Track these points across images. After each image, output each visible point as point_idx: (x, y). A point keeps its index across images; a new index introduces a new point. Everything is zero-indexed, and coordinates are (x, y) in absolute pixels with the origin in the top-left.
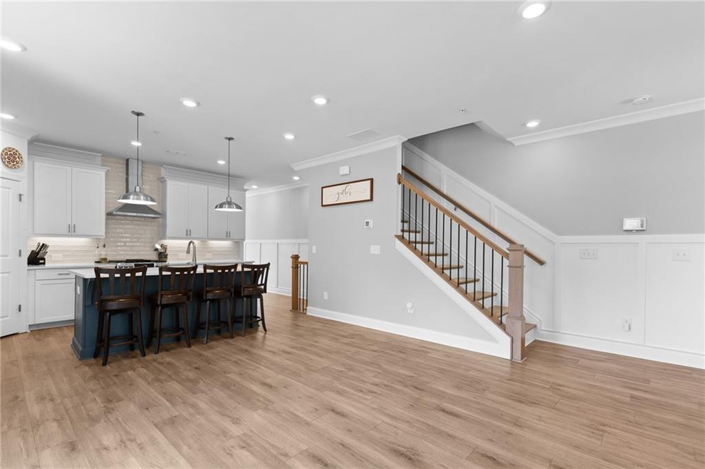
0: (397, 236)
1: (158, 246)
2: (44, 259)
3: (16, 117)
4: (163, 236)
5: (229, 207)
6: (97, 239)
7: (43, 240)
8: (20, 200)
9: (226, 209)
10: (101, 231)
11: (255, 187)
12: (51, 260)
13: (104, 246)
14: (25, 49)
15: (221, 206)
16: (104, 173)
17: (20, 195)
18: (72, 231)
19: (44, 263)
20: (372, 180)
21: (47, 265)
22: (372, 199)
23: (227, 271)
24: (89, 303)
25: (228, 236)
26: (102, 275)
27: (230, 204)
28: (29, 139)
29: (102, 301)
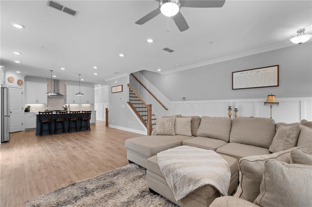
0: (128, 102)
1: (64, 106)
2: (29, 110)
3: (21, 72)
4: (65, 103)
5: (79, 95)
6: (46, 104)
7: (29, 105)
8: (22, 94)
9: (78, 95)
10: (46, 102)
11: (100, 85)
12: (32, 110)
13: (47, 106)
14: (21, 62)
15: (77, 94)
16: (47, 85)
17: (22, 93)
18: (37, 102)
19: (29, 112)
20: (122, 85)
21: (30, 112)
22: (122, 91)
23: (76, 113)
24: (38, 121)
25: (88, 103)
26: (41, 114)
27: (80, 93)
28: (25, 76)
29: (41, 120)
